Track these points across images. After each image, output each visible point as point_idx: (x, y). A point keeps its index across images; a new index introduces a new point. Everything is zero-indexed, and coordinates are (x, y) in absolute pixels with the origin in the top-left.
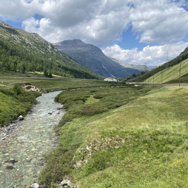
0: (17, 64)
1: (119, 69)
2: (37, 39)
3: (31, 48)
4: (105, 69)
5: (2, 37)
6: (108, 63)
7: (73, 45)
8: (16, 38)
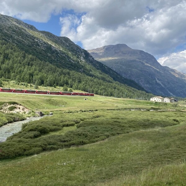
0: (34, 76)
1: (181, 85)
2: (68, 44)
3: (58, 56)
4: (160, 85)
5: (23, 43)
6: (164, 76)
7: (116, 51)
8: (40, 43)
